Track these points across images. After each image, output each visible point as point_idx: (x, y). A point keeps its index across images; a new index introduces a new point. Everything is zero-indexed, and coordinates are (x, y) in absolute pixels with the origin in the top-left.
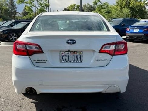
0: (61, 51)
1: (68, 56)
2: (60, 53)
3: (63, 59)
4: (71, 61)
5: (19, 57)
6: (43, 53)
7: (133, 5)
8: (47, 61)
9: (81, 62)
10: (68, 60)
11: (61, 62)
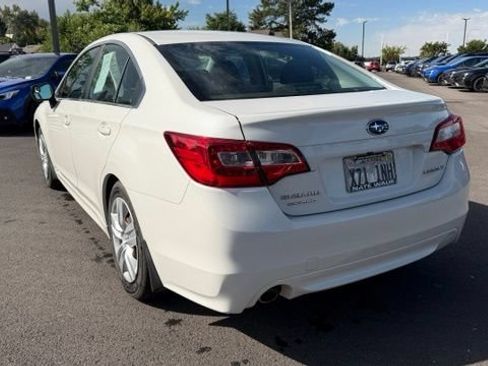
0: (345, 158)
1: (364, 169)
2: (344, 163)
3: (354, 181)
4: (372, 185)
5: (235, 194)
6: (308, 170)
7: (148, 16)
8: (318, 193)
9: (395, 183)
10: (367, 183)
11: (351, 191)
